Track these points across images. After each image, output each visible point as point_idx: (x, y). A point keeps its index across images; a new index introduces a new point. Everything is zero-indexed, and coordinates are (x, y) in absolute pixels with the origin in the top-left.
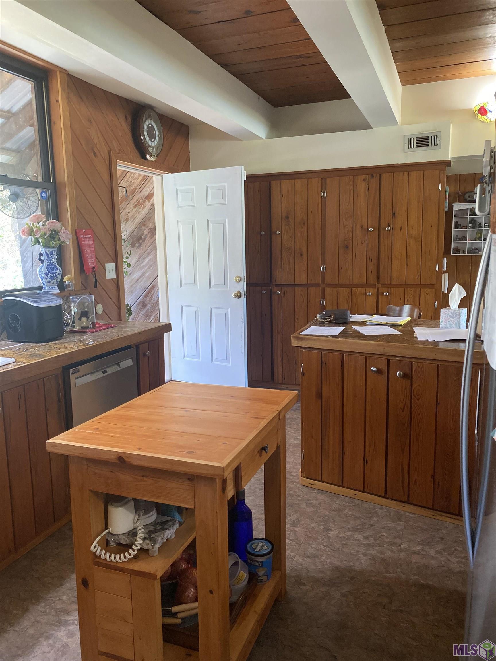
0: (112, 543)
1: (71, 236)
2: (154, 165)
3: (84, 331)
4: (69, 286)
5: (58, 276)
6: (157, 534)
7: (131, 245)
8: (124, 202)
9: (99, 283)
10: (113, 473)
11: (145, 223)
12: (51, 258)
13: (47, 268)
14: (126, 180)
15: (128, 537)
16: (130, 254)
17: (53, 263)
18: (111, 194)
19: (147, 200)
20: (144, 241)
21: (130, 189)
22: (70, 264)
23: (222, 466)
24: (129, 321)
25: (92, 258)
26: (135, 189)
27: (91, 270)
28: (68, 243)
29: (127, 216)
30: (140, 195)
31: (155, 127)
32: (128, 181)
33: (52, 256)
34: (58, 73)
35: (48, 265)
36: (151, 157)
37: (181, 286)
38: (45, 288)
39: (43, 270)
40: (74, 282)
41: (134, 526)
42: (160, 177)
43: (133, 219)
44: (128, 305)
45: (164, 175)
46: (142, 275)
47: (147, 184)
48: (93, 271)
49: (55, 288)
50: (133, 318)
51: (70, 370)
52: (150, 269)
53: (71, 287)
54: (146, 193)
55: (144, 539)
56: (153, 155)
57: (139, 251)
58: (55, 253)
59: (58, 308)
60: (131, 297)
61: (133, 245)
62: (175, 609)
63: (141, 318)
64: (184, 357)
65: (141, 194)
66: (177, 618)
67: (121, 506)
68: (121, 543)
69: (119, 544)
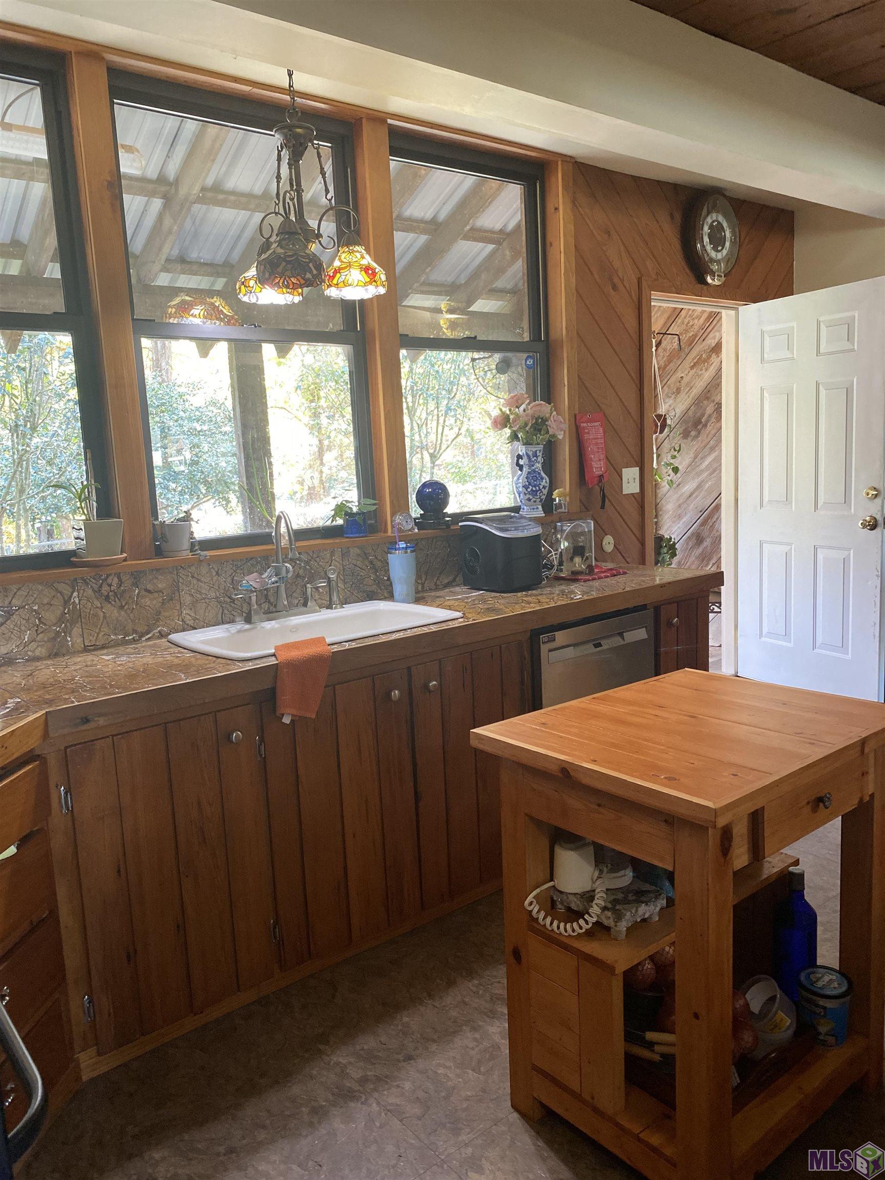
0: (560, 906)
1: (565, 426)
2: (722, 293)
3: (574, 577)
4: (559, 506)
5: (543, 490)
6: (626, 906)
7: (682, 435)
8: (675, 360)
9: (610, 501)
10: (557, 793)
11: (709, 395)
12: (533, 461)
13: (527, 478)
14: (680, 321)
15: (580, 901)
16: (679, 451)
17: (537, 470)
18: (640, 350)
19: (714, 354)
20: (705, 426)
21: (686, 336)
22: (564, 470)
23: (714, 807)
24: (672, 566)
25: (600, 460)
26: (695, 336)
27: (596, 479)
28: (560, 437)
29: (678, 384)
30: (701, 347)
31: (725, 224)
32: (683, 324)
33: (535, 458)
34: (560, 163)
35: (529, 473)
36: (713, 280)
37: (761, 505)
38: (524, 509)
39: (521, 481)
40: (568, 499)
41: (592, 886)
42: (733, 312)
43: (688, 389)
44: (671, 538)
45: (741, 308)
46: (699, 487)
47: (716, 325)
48: (600, 481)
49: (538, 508)
50: (679, 563)
51: (541, 636)
52: (713, 476)
53: (563, 508)
54: (713, 341)
55: (604, 909)
56: (718, 276)
57: (696, 445)
58: (541, 454)
59: (536, 539)
60: (678, 526)
61: (686, 435)
62: (650, 1036)
63: (693, 563)
64: (761, 635)
65: (704, 343)
66: (653, 1051)
67: (571, 849)
68: (570, 908)
69: (569, 909)
